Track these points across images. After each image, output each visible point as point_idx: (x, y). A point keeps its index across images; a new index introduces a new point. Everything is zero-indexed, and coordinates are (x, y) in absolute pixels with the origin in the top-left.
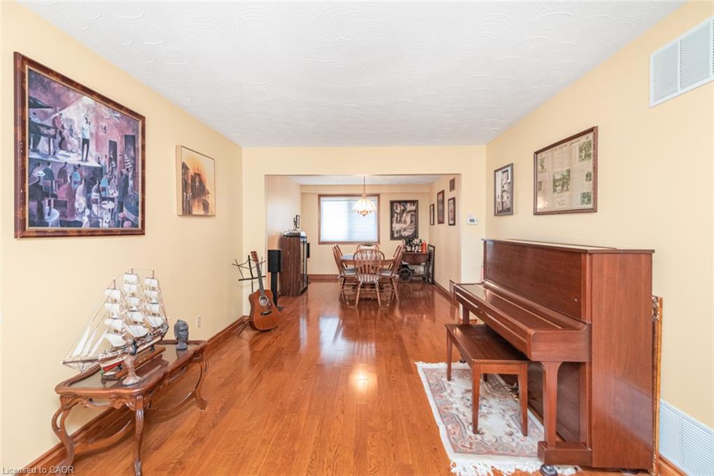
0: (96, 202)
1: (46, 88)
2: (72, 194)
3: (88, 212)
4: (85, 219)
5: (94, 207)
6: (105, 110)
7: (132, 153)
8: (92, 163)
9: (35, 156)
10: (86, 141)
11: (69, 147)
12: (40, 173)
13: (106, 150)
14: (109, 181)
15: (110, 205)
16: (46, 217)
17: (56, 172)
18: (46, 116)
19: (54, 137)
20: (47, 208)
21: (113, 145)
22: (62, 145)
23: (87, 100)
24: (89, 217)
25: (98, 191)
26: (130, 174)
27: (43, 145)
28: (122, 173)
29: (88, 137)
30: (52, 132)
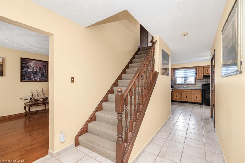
0: (36, 77)
1: (26, 61)
2: (31, 76)
3: (34, 78)
4: (33, 79)
5: (35, 78)
6: (38, 62)
7: (45, 68)
8: (35, 71)
9: (24, 71)
10: (33, 67)
11: (30, 69)
12: (25, 73)
13: (38, 68)
14: (39, 73)
15: (39, 77)
16: (26, 79)
17: (27, 73)
18: (26, 65)
19: (27, 68)
20: (26, 78)
21: (40, 67)
22: (29, 68)
23: (34, 61)
24: (34, 79)
25: (36, 75)
26: (44, 72)
27: (25, 69)
28: (42, 72)
29: (34, 67)
30: (27, 67)
